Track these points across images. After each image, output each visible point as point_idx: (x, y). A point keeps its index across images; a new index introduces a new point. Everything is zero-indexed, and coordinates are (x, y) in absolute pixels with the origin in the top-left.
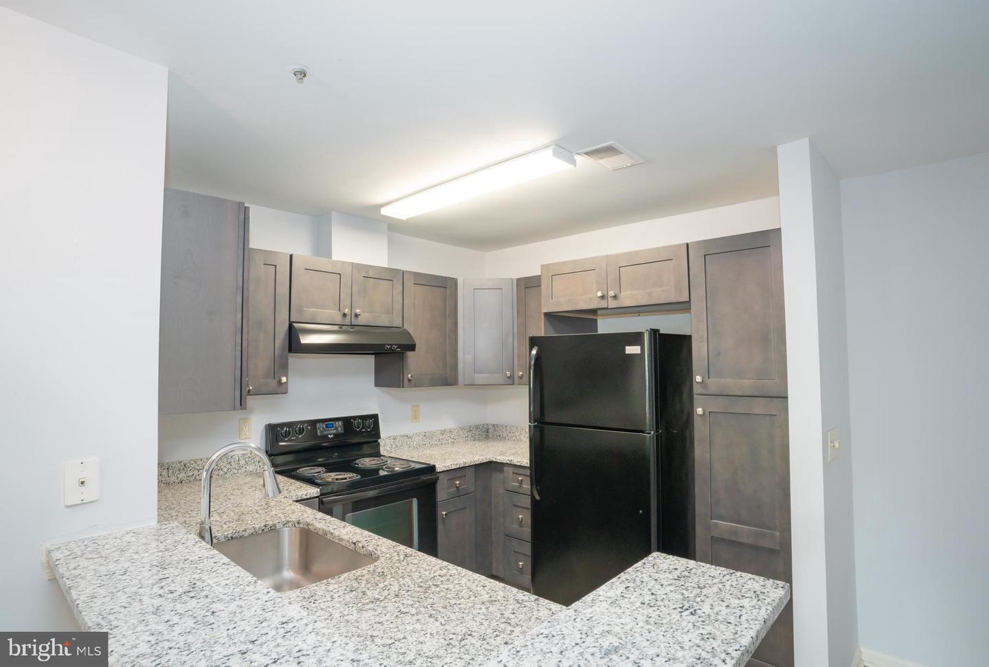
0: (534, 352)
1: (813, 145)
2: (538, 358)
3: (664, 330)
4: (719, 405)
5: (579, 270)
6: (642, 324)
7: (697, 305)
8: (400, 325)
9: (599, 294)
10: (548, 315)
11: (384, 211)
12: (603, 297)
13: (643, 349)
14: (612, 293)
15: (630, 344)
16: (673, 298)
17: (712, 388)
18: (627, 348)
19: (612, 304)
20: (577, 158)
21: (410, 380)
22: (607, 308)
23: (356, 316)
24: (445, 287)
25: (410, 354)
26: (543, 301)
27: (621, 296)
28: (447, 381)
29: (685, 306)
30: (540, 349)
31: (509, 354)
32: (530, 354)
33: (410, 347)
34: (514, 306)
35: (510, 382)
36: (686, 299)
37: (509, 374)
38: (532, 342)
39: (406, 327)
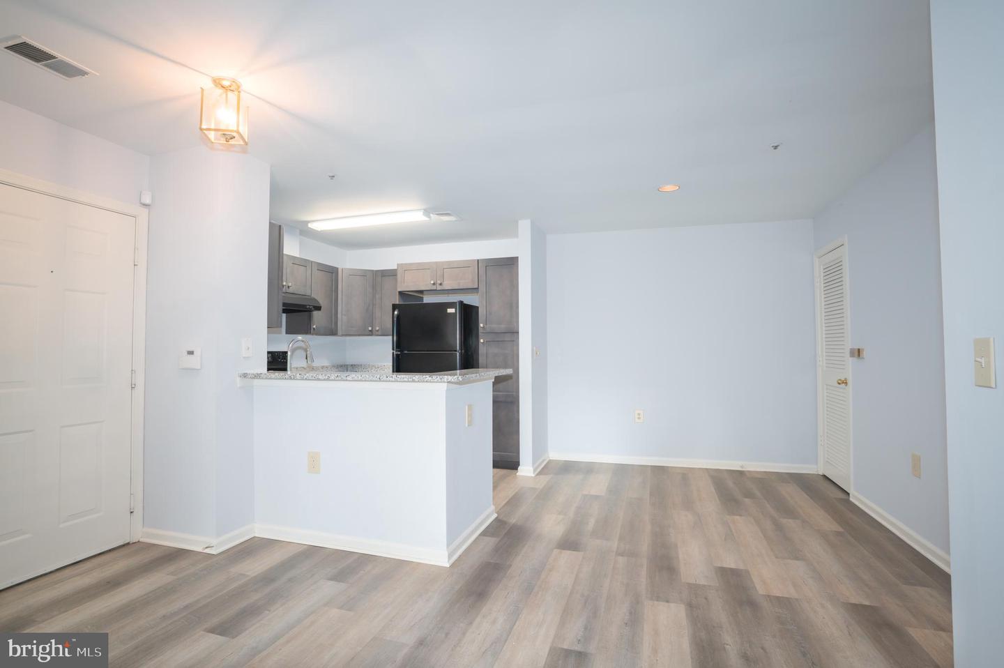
0: (396, 313)
1: (532, 223)
2: (398, 316)
3: (466, 301)
4: (490, 338)
5: (421, 267)
6: (454, 298)
7: (482, 288)
8: (309, 294)
9: (432, 282)
10: (401, 293)
11: (310, 225)
12: (434, 284)
13: (456, 310)
14: (439, 282)
15: (450, 308)
16: (470, 286)
17: (488, 330)
18: (448, 310)
19: (439, 288)
20: (432, 215)
21: (314, 329)
22: (436, 290)
23: (289, 287)
24: (332, 272)
25: (315, 313)
26: (399, 285)
27: (445, 282)
28: (333, 332)
29: (475, 290)
30: (399, 311)
31: (369, 317)
32: (393, 314)
33: (319, 308)
34: (374, 287)
35: (371, 333)
36: (476, 286)
37: (370, 329)
38: (395, 307)
39: (313, 296)
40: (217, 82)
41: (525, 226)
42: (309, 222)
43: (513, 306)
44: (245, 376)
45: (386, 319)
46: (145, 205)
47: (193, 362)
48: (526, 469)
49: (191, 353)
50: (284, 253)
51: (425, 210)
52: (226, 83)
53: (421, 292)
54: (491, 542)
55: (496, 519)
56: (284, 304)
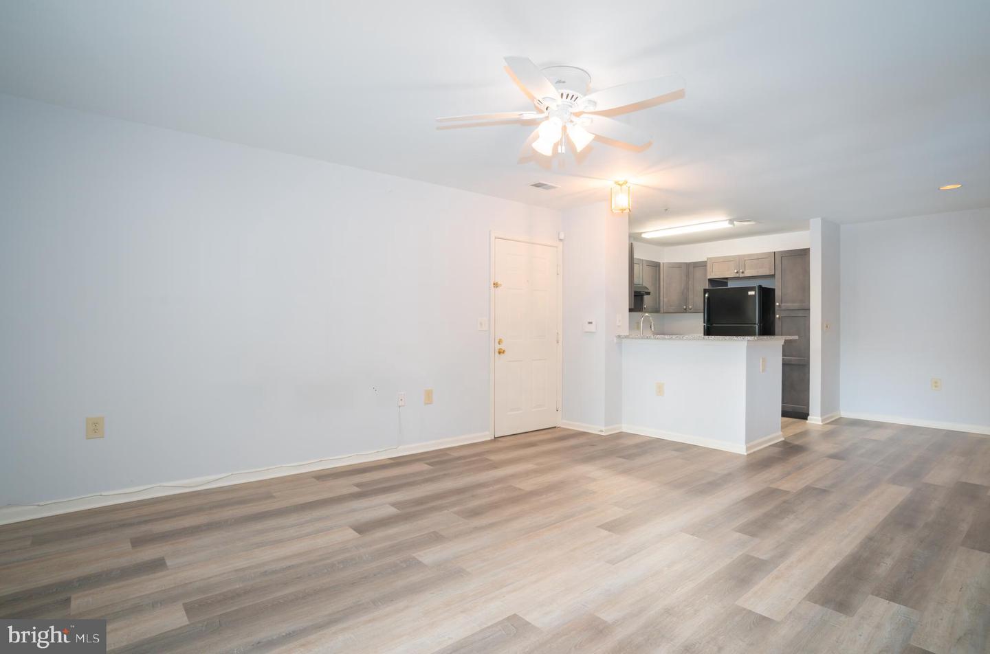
0: (707, 295)
1: (823, 220)
2: (708, 298)
3: (764, 285)
4: (784, 314)
5: (726, 260)
6: (755, 283)
7: (778, 276)
8: (642, 284)
10: (710, 280)
11: (643, 236)
12: (737, 272)
13: (755, 293)
14: (741, 271)
15: (750, 291)
16: (768, 273)
17: (783, 308)
18: (749, 293)
19: (741, 275)
20: (735, 222)
21: (644, 308)
22: (738, 277)
23: (635, 281)
24: (656, 266)
25: (646, 297)
26: (708, 274)
27: (746, 272)
28: (656, 310)
29: (773, 276)
30: (709, 295)
31: (685, 298)
32: (704, 296)
33: (648, 293)
34: (687, 276)
35: (685, 311)
36: (773, 273)
37: (685, 307)
38: (705, 291)
39: (644, 284)
40: (616, 183)
41: (816, 224)
42: (642, 233)
43: (805, 289)
44: (619, 336)
45: (699, 300)
46: (561, 240)
47: (592, 328)
48: (815, 419)
49: (590, 323)
50: (635, 257)
51: (730, 220)
52: (621, 183)
53: (727, 279)
54: (777, 450)
55: (783, 441)
56: (635, 292)
